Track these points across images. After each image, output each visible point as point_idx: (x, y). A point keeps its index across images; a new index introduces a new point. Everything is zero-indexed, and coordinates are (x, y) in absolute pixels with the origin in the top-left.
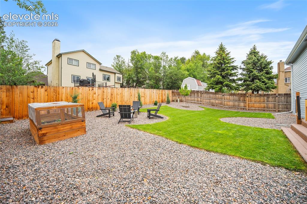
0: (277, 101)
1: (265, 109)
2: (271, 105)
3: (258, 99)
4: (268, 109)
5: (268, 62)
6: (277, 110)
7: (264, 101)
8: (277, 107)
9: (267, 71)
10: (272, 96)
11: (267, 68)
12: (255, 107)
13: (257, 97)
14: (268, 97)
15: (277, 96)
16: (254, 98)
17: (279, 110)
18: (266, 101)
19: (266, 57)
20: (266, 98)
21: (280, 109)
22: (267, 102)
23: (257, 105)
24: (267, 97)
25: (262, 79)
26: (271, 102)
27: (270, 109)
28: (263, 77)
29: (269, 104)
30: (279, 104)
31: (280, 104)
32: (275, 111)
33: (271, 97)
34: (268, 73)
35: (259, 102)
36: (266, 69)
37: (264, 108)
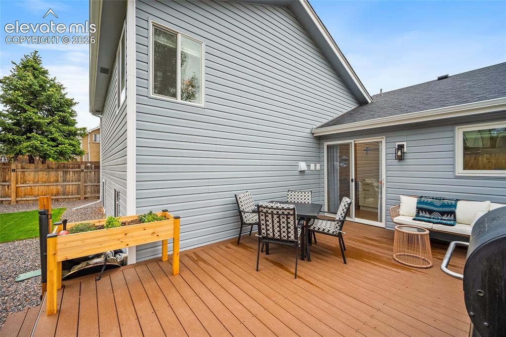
0: (82, 179)
1: (59, 197)
2: (71, 187)
3: (42, 175)
4: (66, 197)
5: (67, 100)
6: (82, 198)
7: (57, 181)
8: (82, 192)
9: (64, 117)
10: (74, 170)
11: (63, 111)
12: (36, 193)
13: (41, 172)
14: (66, 173)
15: (82, 171)
16: (33, 173)
17: (86, 196)
18: (60, 179)
19: (60, 87)
20: (61, 173)
21: (88, 195)
22: (64, 181)
23: (39, 189)
24: (63, 171)
25: (51, 132)
26: (72, 181)
27: (69, 197)
28: (53, 130)
29: (68, 187)
30: (86, 184)
31: (88, 184)
32: (79, 199)
33: (71, 172)
34: (64, 122)
35: (45, 182)
36: (61, 113)
37: (57, 194)
